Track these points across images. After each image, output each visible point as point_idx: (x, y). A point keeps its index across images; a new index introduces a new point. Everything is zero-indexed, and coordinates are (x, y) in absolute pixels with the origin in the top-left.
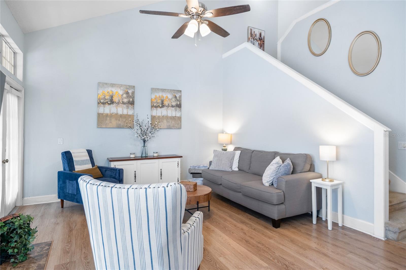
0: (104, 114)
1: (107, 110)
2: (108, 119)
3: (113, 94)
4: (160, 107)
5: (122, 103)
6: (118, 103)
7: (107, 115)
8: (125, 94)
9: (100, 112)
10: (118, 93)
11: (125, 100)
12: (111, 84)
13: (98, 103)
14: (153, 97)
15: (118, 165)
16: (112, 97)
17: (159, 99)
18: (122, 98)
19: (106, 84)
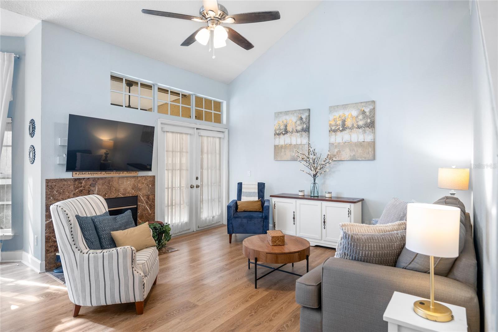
0: (279, 146)
1: (283, 140)
2: (283, 150)
3: (287, 122)
4: (341, 131)
5: (295, 131)
6: (292, 132)
7: (282, 147)
8: (299, 120)
9: (276, 144)
10: (292, 121)
11: (299, 128)
12: (285, 112)
13: (275, 135)
14: (331, 118)
15: (277, 202)
16: (286, 126)
17: (339, 119)
18: (295, 125)
19: (281, 113)
